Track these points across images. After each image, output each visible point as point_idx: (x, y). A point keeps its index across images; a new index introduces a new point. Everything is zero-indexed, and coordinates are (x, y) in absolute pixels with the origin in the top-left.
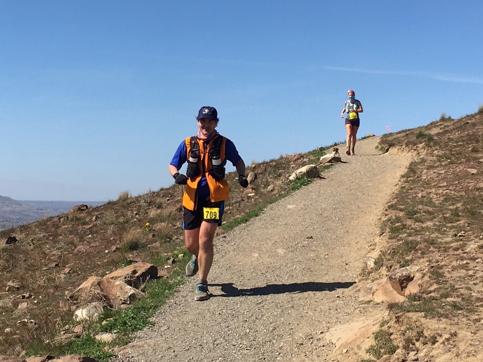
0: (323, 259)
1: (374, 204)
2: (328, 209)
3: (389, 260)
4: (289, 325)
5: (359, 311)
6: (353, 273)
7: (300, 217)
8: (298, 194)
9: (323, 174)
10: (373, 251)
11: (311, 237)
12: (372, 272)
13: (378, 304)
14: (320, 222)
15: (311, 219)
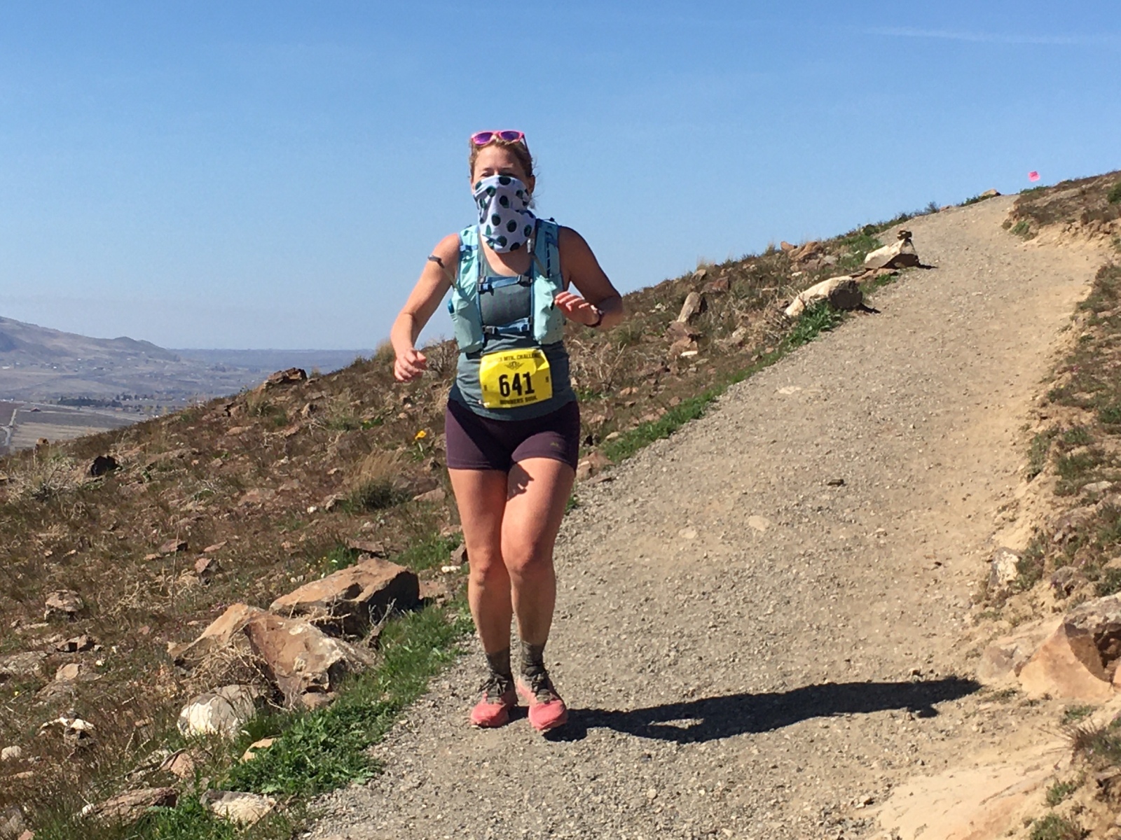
0: (872, 546)
1: (1007, 382)
2: (886, 398)
3: (1060, 563)
4: (774, 771)
5: (979, 725)
6: (957, 591)
7: (812, 420)
8: (808, 354)
9: (872, 300)
10: (1010, 524)
11: (841, 483)
12: (1012, 594)
13: (1032, 703)
14: (866, 435)
15: (839, 425)
